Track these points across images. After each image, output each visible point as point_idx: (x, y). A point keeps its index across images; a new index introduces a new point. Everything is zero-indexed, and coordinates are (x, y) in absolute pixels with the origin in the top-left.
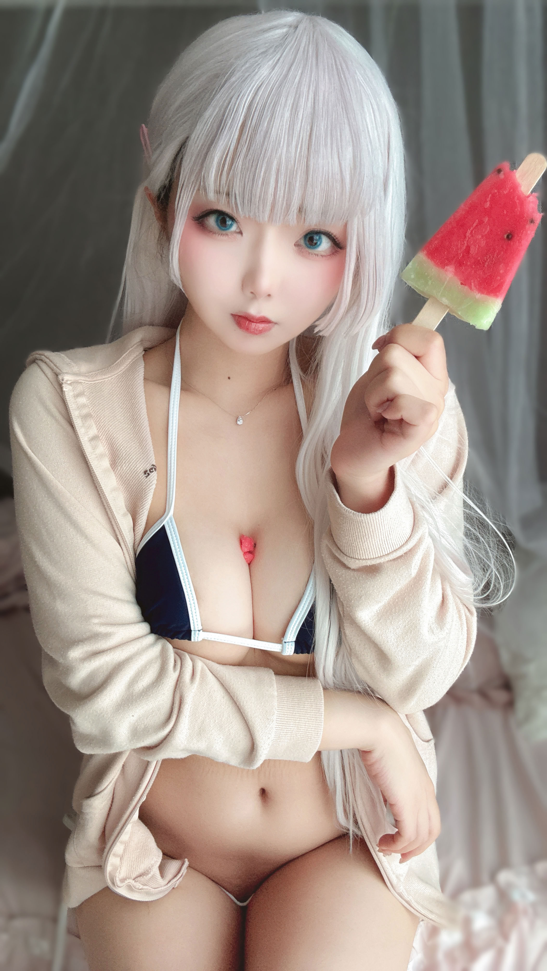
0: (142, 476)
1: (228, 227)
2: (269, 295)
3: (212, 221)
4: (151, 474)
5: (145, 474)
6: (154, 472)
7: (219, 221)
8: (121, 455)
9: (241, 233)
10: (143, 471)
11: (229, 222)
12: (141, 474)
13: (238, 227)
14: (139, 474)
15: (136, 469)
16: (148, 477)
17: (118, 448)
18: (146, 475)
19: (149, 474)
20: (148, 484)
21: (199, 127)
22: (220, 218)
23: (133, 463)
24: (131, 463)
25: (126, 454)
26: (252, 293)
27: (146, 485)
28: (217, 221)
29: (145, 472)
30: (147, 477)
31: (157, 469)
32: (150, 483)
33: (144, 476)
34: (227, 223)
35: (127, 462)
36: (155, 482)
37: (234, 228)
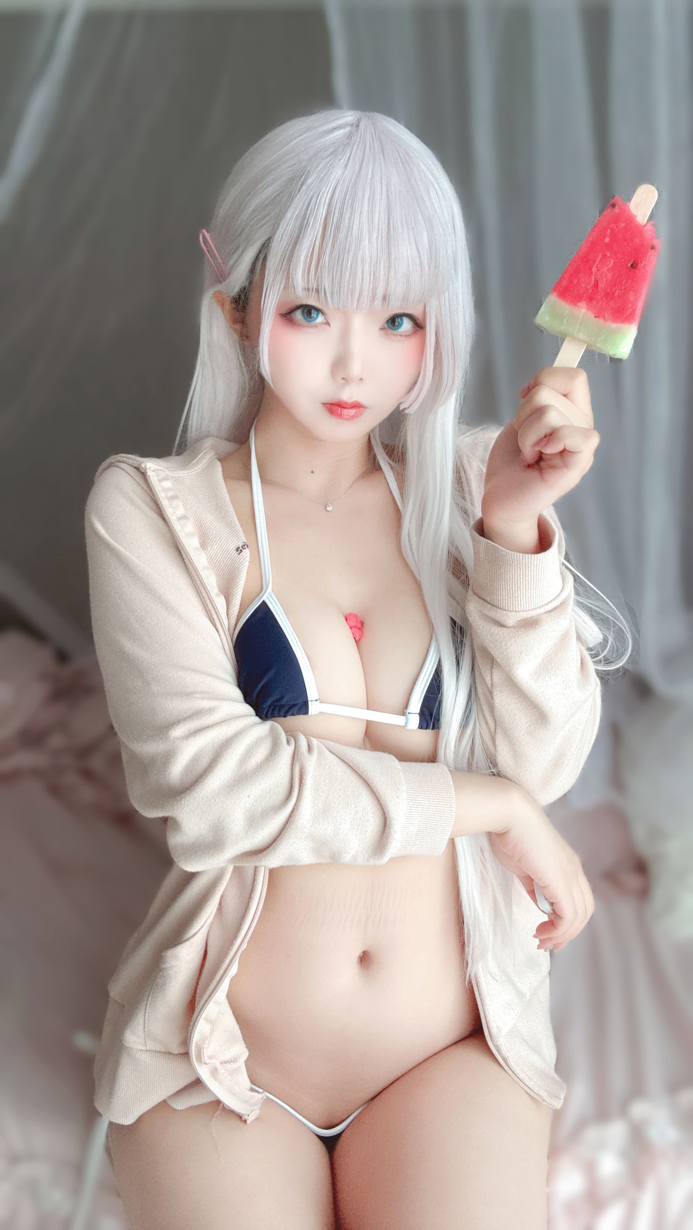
0: (234, 554)
1: (313, 319)
2: (361, 379)
3: (298, 315)
4: (244, 551)
5: (237, 550)
6: (247, 549)
7: (305, 314)
8: (211, 534)
9: (328, 324)
10: (235, 548)
11: (314, 314)
12: (233, 552)
13: (325, 318)
14: (231, 552)
15: (227, 547)
16: (241, 554)
17: (207, 528)
18: (238, 552)
19: (241, 551)
20: (241, 561)
21: (281, 230)
22: (306, 311)
23: (224, 541)
24: (222, 541)
25: (216, 533)
26: (343, 379)
27: (239, 562)
28: (303, 313)
29: (237, 549)
30: (239, 554)
31: (249, 546)
32: (243, 560)
33: (236, 554)
34: (312, 315)
35: (217, 540)
36: (248, 559)
37: (320, 319)
